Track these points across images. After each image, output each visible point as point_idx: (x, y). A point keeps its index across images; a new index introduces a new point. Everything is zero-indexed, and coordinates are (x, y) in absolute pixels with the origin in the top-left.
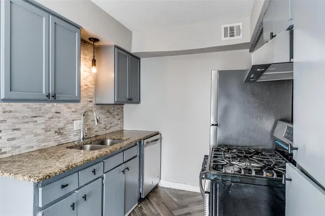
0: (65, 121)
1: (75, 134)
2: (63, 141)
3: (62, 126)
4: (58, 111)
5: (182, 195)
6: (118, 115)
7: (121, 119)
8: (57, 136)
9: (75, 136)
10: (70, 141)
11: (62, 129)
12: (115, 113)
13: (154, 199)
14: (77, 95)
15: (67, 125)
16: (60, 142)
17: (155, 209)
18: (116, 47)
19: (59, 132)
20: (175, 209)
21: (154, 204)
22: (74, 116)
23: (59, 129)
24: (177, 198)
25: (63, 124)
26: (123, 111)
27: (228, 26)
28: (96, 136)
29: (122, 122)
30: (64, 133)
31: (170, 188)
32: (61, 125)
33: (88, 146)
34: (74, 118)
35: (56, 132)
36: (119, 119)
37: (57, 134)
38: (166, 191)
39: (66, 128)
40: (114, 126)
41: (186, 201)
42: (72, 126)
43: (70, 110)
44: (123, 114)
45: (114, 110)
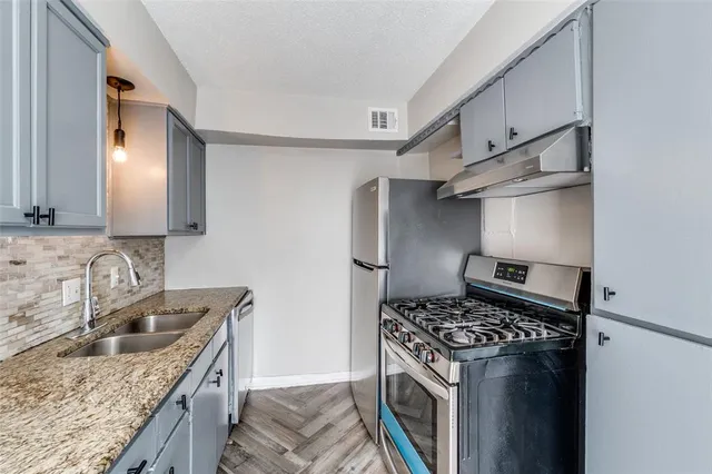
0: (40, 285)
1: (65, 314)
2: (33, 340)
3: (31, 300)
4: (18, 260)
5: (301, 395)
6: (154, 259)
7: (161, 268)
8: (17, 330)
9: (64, 320)
10: (52, 336)
11: (30, 306)
12: (150, 255)
13: (252, 418)
14: (99, 213)
15: (44, 296)
16: (25, 344)
17: (265, 437)
18: (170, 110)
19: (22, 317)
20: (302, 426)
21: (258, 428)
22: (65, 268)
23: (20, 308)
24: (293, 404)
25: (32, 293)
26: (162, 251)
27: (379, 110)
28: (113, 312)
29: (162, 274)
30: (36, 318)
31: (274, 389)
32: (26, 296)
33: (113, 341)
34: (61, 273)
35: (12, 318)
36: (156, 269)
37: (15, 323)
38: (267, 395)
39: (42, 303)
40: (147, 285)
41: (312, 404)
42: (58, 294)
43: (51, 253)
44: (163, 258)
45: (147, 250)
